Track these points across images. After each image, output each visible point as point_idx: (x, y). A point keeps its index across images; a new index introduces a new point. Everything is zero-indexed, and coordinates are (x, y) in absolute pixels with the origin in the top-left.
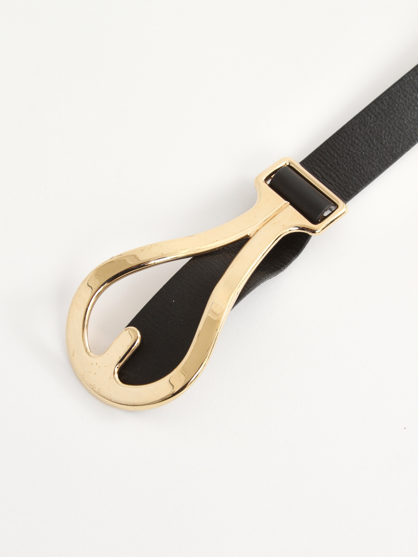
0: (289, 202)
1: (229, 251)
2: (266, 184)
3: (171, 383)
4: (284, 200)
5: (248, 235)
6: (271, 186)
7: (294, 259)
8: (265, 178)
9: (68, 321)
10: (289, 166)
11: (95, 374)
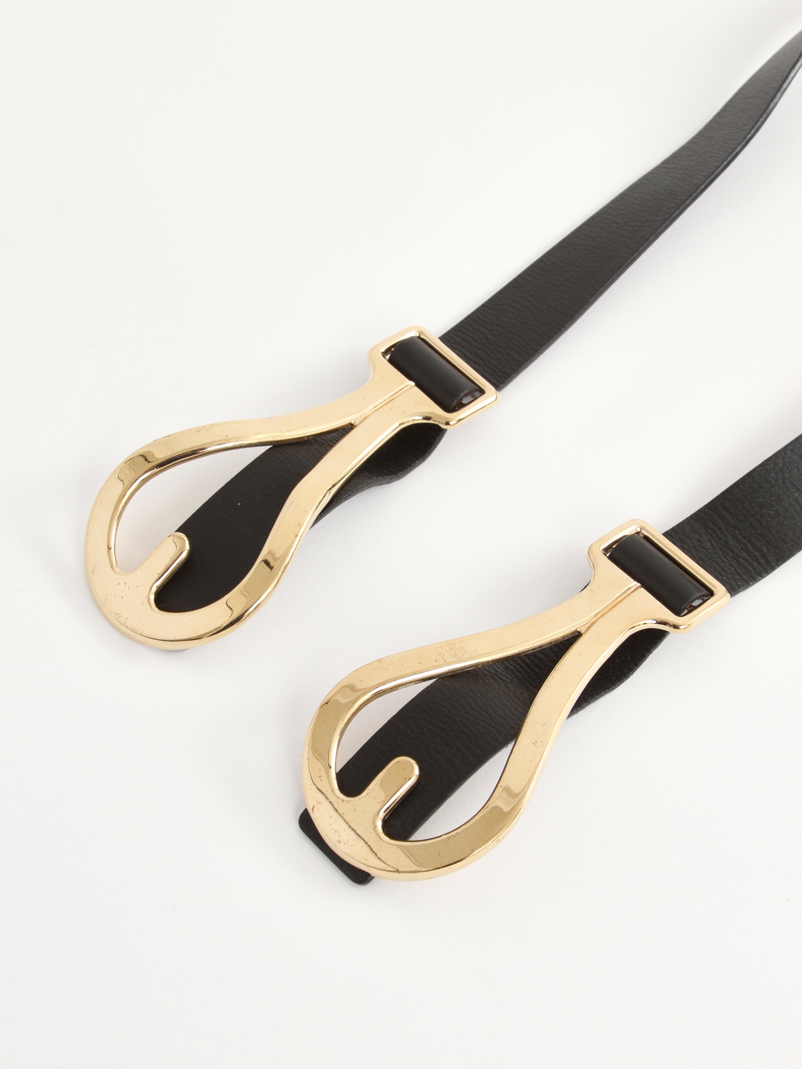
0: (414, 381)
1: (324, 443)
2: (386, 359)
3: (229, 605)
4: (407, 380)
5: (352, 423)
6: (391, 361)
7: (419, 464)
8: (383, 350)
9: (88, 526)
10: (419, 337)
11: (122, 597)
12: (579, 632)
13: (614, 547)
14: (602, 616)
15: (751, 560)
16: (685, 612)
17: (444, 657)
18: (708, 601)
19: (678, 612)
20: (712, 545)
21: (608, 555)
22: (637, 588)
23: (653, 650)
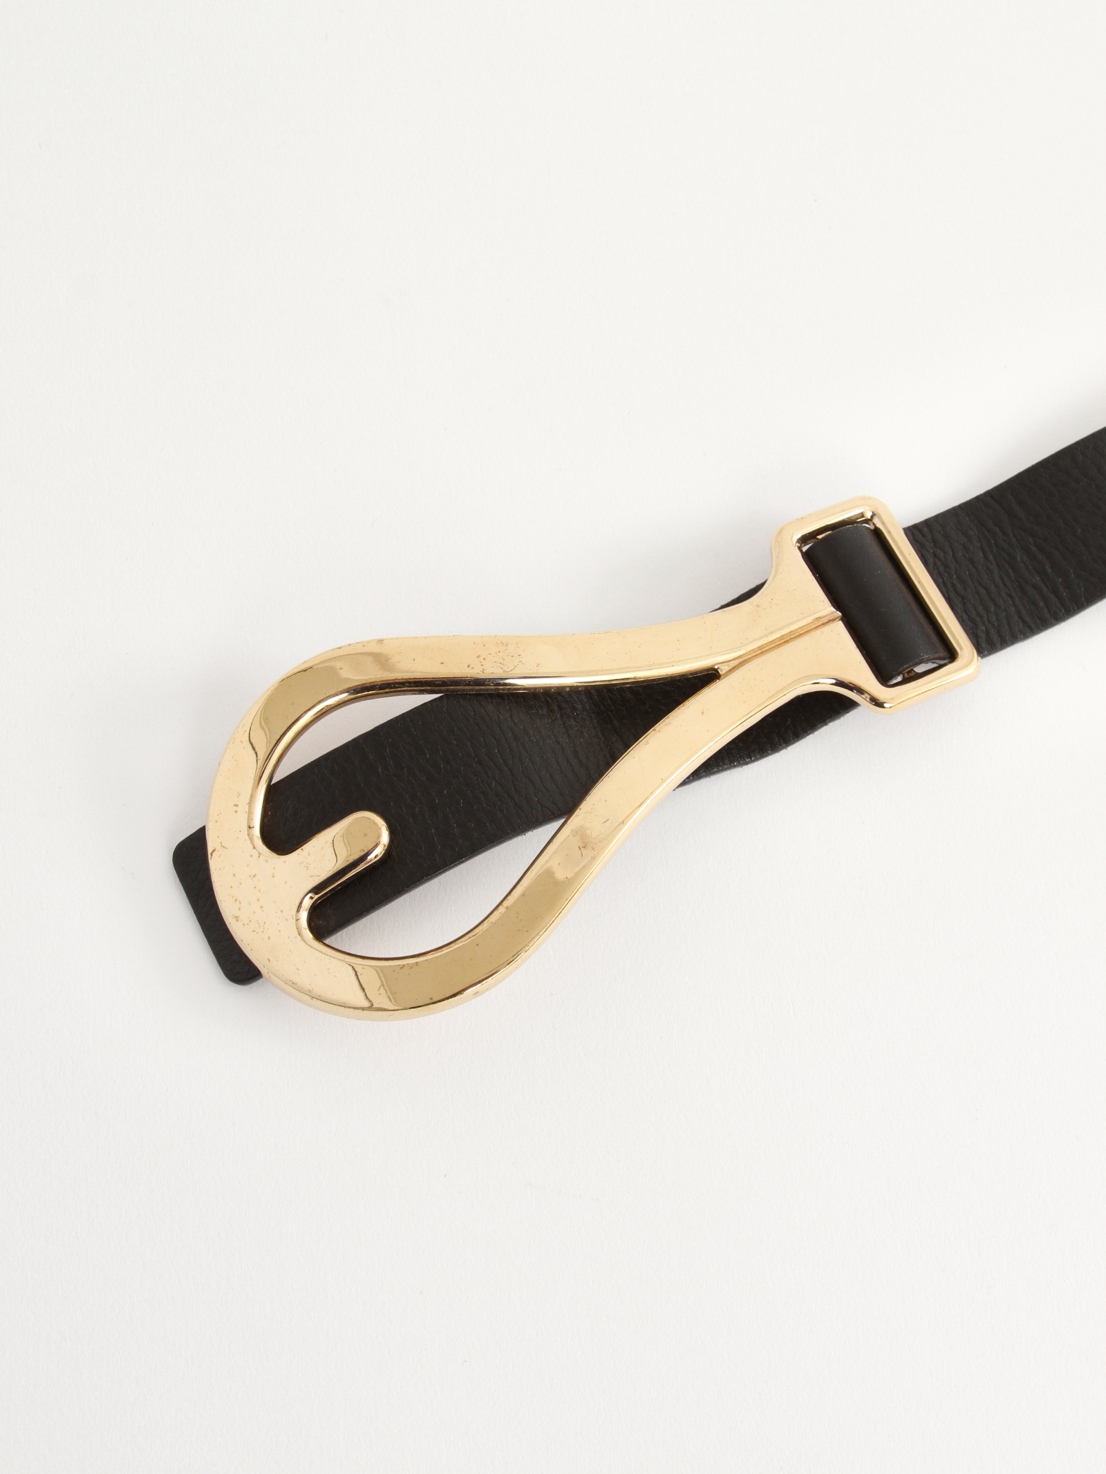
0: (841, 613)
2: (800, 551)
4: (830, 604)
5: (717, 668)
6: (809, 558)
8: (799, 536)
10: (870, 522)
12: (716, 670)
13: (820, 537)
14: (762, 653)
15: (1045, 590)
16: (899, 679)
17: (484, 663)
18: (944, 668)
19: (884, 677)
20: (986, 558)
21: (805, 549)
22: (834, 620)
23: (830, 722)
